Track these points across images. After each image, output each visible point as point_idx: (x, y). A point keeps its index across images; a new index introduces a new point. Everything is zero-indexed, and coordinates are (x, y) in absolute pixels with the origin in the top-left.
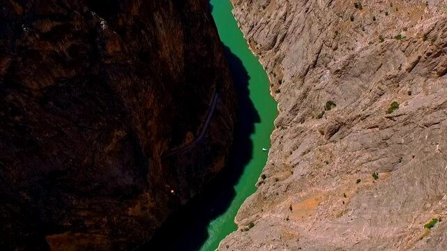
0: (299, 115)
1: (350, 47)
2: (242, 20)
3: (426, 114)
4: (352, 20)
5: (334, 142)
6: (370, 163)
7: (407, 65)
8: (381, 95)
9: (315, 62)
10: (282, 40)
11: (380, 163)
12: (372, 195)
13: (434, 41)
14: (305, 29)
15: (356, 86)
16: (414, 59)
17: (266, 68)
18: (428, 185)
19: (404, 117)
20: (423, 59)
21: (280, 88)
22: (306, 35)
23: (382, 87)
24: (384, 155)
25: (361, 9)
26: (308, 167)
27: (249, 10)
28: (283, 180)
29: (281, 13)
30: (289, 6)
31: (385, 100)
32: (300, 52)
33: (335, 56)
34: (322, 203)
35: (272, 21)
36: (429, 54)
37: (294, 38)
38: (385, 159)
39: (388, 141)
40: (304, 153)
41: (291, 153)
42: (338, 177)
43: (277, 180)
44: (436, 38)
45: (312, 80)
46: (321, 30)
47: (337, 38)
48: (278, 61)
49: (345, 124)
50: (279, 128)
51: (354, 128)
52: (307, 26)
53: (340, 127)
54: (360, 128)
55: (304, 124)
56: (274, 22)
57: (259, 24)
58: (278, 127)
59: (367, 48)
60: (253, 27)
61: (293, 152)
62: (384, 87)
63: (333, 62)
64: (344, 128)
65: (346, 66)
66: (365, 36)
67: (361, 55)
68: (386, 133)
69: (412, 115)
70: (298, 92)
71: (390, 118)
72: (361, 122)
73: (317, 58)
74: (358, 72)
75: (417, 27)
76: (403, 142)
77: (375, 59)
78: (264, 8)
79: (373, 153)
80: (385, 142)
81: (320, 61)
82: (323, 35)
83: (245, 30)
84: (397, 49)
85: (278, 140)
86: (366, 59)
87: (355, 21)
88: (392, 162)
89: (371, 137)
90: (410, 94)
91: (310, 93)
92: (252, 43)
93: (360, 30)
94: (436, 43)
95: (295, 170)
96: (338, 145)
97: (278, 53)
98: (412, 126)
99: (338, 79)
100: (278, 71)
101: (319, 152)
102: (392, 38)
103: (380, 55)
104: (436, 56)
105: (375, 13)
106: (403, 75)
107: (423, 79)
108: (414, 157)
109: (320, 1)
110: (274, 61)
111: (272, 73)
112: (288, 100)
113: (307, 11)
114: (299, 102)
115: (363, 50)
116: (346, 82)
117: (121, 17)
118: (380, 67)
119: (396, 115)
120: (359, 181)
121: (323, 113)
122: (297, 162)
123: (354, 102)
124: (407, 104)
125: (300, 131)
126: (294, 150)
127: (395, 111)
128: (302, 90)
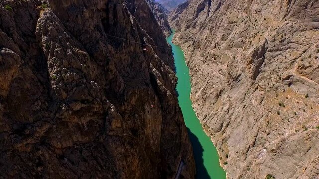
1: (280, 133)
2: (199, 111)
4: (279, 114)
8: (317, 173)
9: (254, 143)
10: (227, 126)
14: (244, 119)
15: (290, 163)
17: (216, 145)
21: (227, 160)
22: (245, 123)
23: (316, 166)
25: (284, 107)
27: (203, 105)
29: (226, 108)
30: (231, 104)
32: (242, 135)
33: (269, 139)
35: (219, 113)
37: (236, 126)
45: (253, 156)
47: (269, 126)
48: (225, 140)
52: (245, 117)
56: (221, 114)
57: (210, 114)
59: (294, 134)
60: (206, 116)
63: (268, 144)
65: (279, 147)
66: (291, 125)
67: (291, 138)
70: (243, 165)
73: (256, 140)
74: (290, 152)
77: (303, 143)
78: (214, 104)
81: (257, 142)
82: (258, 124)
83: (200, 118)
86: (295, 143)
87: (281, 115)
91: (252, 166)
92: (206, 127)
93: (286, 121)
97: (225, 135)
99: (274, 157)
100: (225, 147)
102: (313, 128)
103: (307, 140)
105: (295, 110)
109: (253, 101)
110: (222, 140)
111: (220, 149)
112: (234, 170)
113: (244, 107)
114: (244, 173)
115: (291, 135)
116: (281, 159)
117: (124, 105)
118: (309, 149)
123: (292, 176)
128: (246, 164)
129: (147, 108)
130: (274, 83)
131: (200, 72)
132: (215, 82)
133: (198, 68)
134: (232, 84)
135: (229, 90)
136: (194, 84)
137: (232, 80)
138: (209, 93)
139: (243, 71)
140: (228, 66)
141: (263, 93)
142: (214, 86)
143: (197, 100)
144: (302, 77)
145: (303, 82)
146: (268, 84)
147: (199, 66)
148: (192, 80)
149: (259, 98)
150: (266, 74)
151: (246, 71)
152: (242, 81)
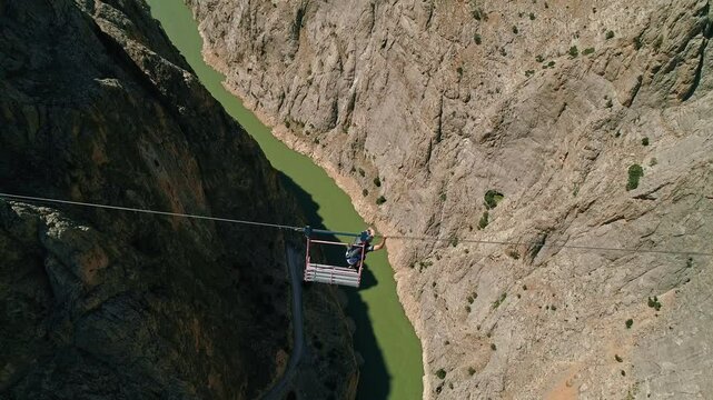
0: (444, 233)
1: (492, 88)
2: (256, 89)
4: (478, 41)
5: (544, 264)
6: (632, 285)
7: (618, 96)
8: (593, 159)
9: (439, 132)
10: (351, 107)
11: (653, 279)
12: (668, 341)
13: (658, 45)
14: (391, 79)
15: (528, 154)
16: (631, 83)
19: (669, 189)
20: (646, 79)
21: (382, 193)
22: (397, 87)
23: (591, 144)
24: (651, 265)
25: (486, 18)
26: (519, 328)
27: (263, 68)
28: (484, 367)
29: (331, 60)
30: (341, 43)
31: (606, 165)
32: (399, 120)
33: (471, 112)
34: (584, 387)
35: (318, 78)
36: (656, 70)
37: (373, 100)
38: (660, 269)
39: (653, 238)
40: (497, 304)
41: (469, 310)
42: (587, 329)
43: (472, 372)
44: (661, 40)
45: (444, 164)
46: (429, 73)
47: (464, 79)
48: (358, 145)
49: (554, 229)
50: (417, 267)
51: (573, 230)
52: (393, 71)
53: (546, 236)
54: (585, 227)
55: (460, 245)
56: (322, 79)
57: (293, 88)
58: (413, 267)
59: (525, 84)
60: (284, 96)
61: (471, 306)
62: (594, 144)
63: (470, 123)
64: (553, 236)
65: (499, 125)
66: (511, 62)
67: (520, 97)
68: (642, 224)
69: (684, 182)
70: (429, 192)
71: (643, 197)
72: (581, 216)
73: (440, 123)
74: (523, 127)
75: (593, 27)
76: (683, 230)
77: (550, 98)
78: (292, 57)
79: (632, 264)
80: (647, 240)
81: (446, 129)
82: (437, 81)
83: (269, 106)
84: (586, 72)
85: (429, 291)
86: (533, 104)
87: (484, 42)
88: (675, 269)
90: (645, 142)
91: (449, 188)
92: (293, 126)
93: (497, 55)
94: (663, 48)
95: (495, 340)
96: (554, 268)
97: (351, 131)
98: (691, 200)
99: (491, 150)
100: (364, 164)
101: (525, 292)
102: (559, 55)
103: (556, 90)
104: (668, 71)
105: (512, 21)
106: (620, 116)
107: (656, 112)
109: (405, 22)
110: (350, 149)
111: (354, 170)
112: (409, 211)
113: (384, 46)
114: (436, 211)
115: (519, 88)
116: (507, 151)
117: (74, 180)
118: (564, 109)
119: (652, 189)
120: (629, 323)
121: (486, 215)
122: (493, 322)
123: (537, 180)
124: (654, 163)
125: (468, 265)
126: (471, 301)
127: (640, 181)
128: (433, 188)
129: (149, 154)
138: (268, 26)
143: (240, 58)
149: (421, 11)
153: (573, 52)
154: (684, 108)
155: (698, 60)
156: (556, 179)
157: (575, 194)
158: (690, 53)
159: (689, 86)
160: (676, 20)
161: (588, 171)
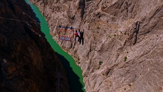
0: (91, 70)
1: (100, 41)
2: (57, 40)
3: (139, 58)
4: (98, 33)
5: (109, 77)
6: (126, 81)
7: (123, 44)
8: (119, 56)
9: (90, 50)
10: (75, 44)
11: (129, 80)
13: (128, 34)
15: (107, 54)
16: (125, 41)
17: (72, 56)
18: (152, 84)
19: (131, 61)
20: (127, 40)
21: (80, 61)
24: (129, 77)
25: (100, 29)
26: (104, 90)
29: (72, 35)
31: (121, 57)
33: (97, 46)
36: (129, 39)
38: (130, 78)
39: (129, 71)
40: (100, 85)
41: (95, 86)
42: (117, 90)
45: (91, 56)
46: (89, 38)
47: (95, 40)
48: (76, 52)
49: (111, 69)
51: (115, 70)
53: (109, 71)
54: (117, 69)
55: (94, 72)
58: (84, 77)
59: (106, 41)
60: (62, 42)
61: (95, 85)
62: (119, 52)
63: (96, 48)
64: (111, 71)
65: (102, 48)
66: (104, 37)
67: (106, 43)
68: (127, 68)
69: (134, 60)
70: (88, 62)
71: (127, 63)
72: (116, 67)
73: (91, 48)
74: (106, 49)
76: (134, 70)
77: (111, 44)
78: (65, 35)
79: (125, 77)
80: (128, 72)
81: (92, 49)
82: (90, 40)
83: (60, 43)
84: (117, 39)
85: (87, 82)
86: (108, 45)
88: (133, 78)
89: (122, 71)
90: (128, 52)
91: (92, 61)
92: (64, 47)
93: (102, 35)
94: (129, 35)
96: (111, 78)
97: (75, 49)
98: (135, 64)
99: (100, 53)
100: (76, 55)
101: (105, 82)
103: (112, 42)
104: (131, 39)
105: (104, 29)
106: (123, 47)
107: (129, 47)
108: (141, 74)
110: (74, 52)
111: (75, 57)
112: (84, 65)
114: (89, 65)
115: (105, 42)
116: (103, 54)
118: (113, 46)
119: (128, 61)
120: (125, 89)
121: (99, 66)
122: (99, 89)
123: (109, 59)
124: (129, 56)
125: (95, 76)
126: (95, 84)
127: (127, 60)
128: (89, 61)
130: (93, 17)
131: (52, 18)
132: (62, 22)
133: (50, 16)
134: (72, 21)
135: (71, 25)
136: (50, 26)
137: (71, 19)
139: (76, 13)
140: (67, 12)
141: (89, 24)
142: (62, 24)
143: (55, 35)
144: (104, 13)
145: (105, 15)
146: (90, 18)
147: (50, 15)
148: (48, 24)
149: (88, 27)
150: (87, 14)
151: (78, 14)
152: (76, 19)
153: (115, 35)
154: (134, 46)
155: (135, 37)
156: (112, 59)
157: (115, 62)
158: (134, 36)
159: (135, 42)
160: (131, 30)
161: (117, 58)
